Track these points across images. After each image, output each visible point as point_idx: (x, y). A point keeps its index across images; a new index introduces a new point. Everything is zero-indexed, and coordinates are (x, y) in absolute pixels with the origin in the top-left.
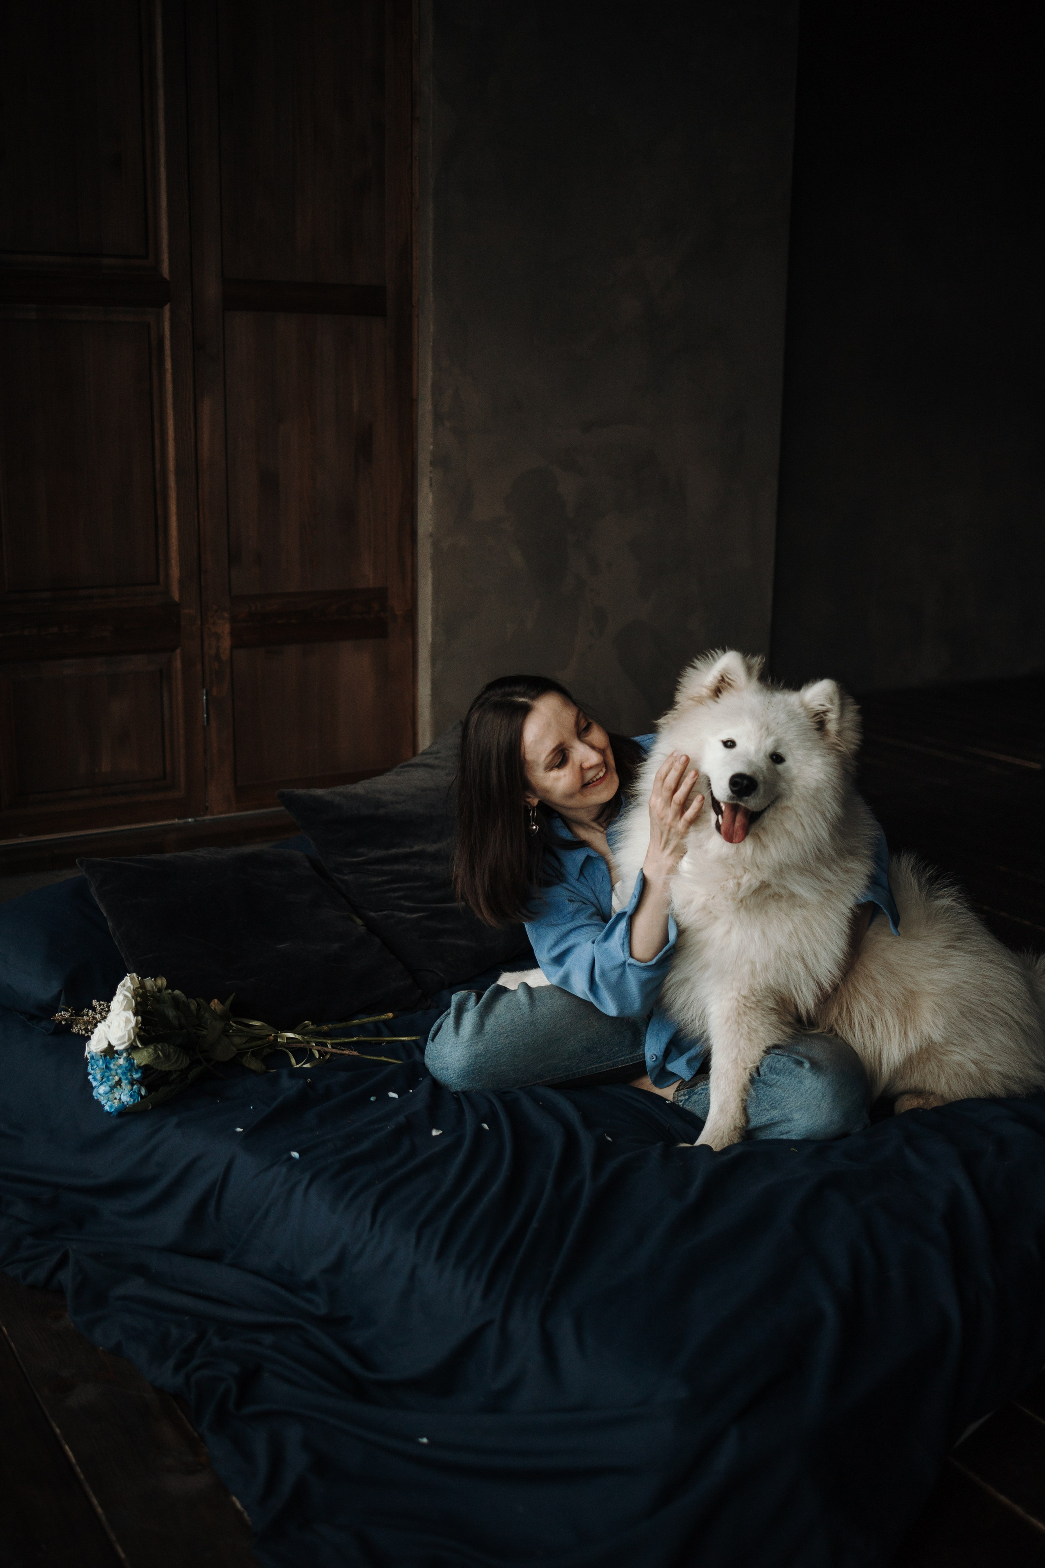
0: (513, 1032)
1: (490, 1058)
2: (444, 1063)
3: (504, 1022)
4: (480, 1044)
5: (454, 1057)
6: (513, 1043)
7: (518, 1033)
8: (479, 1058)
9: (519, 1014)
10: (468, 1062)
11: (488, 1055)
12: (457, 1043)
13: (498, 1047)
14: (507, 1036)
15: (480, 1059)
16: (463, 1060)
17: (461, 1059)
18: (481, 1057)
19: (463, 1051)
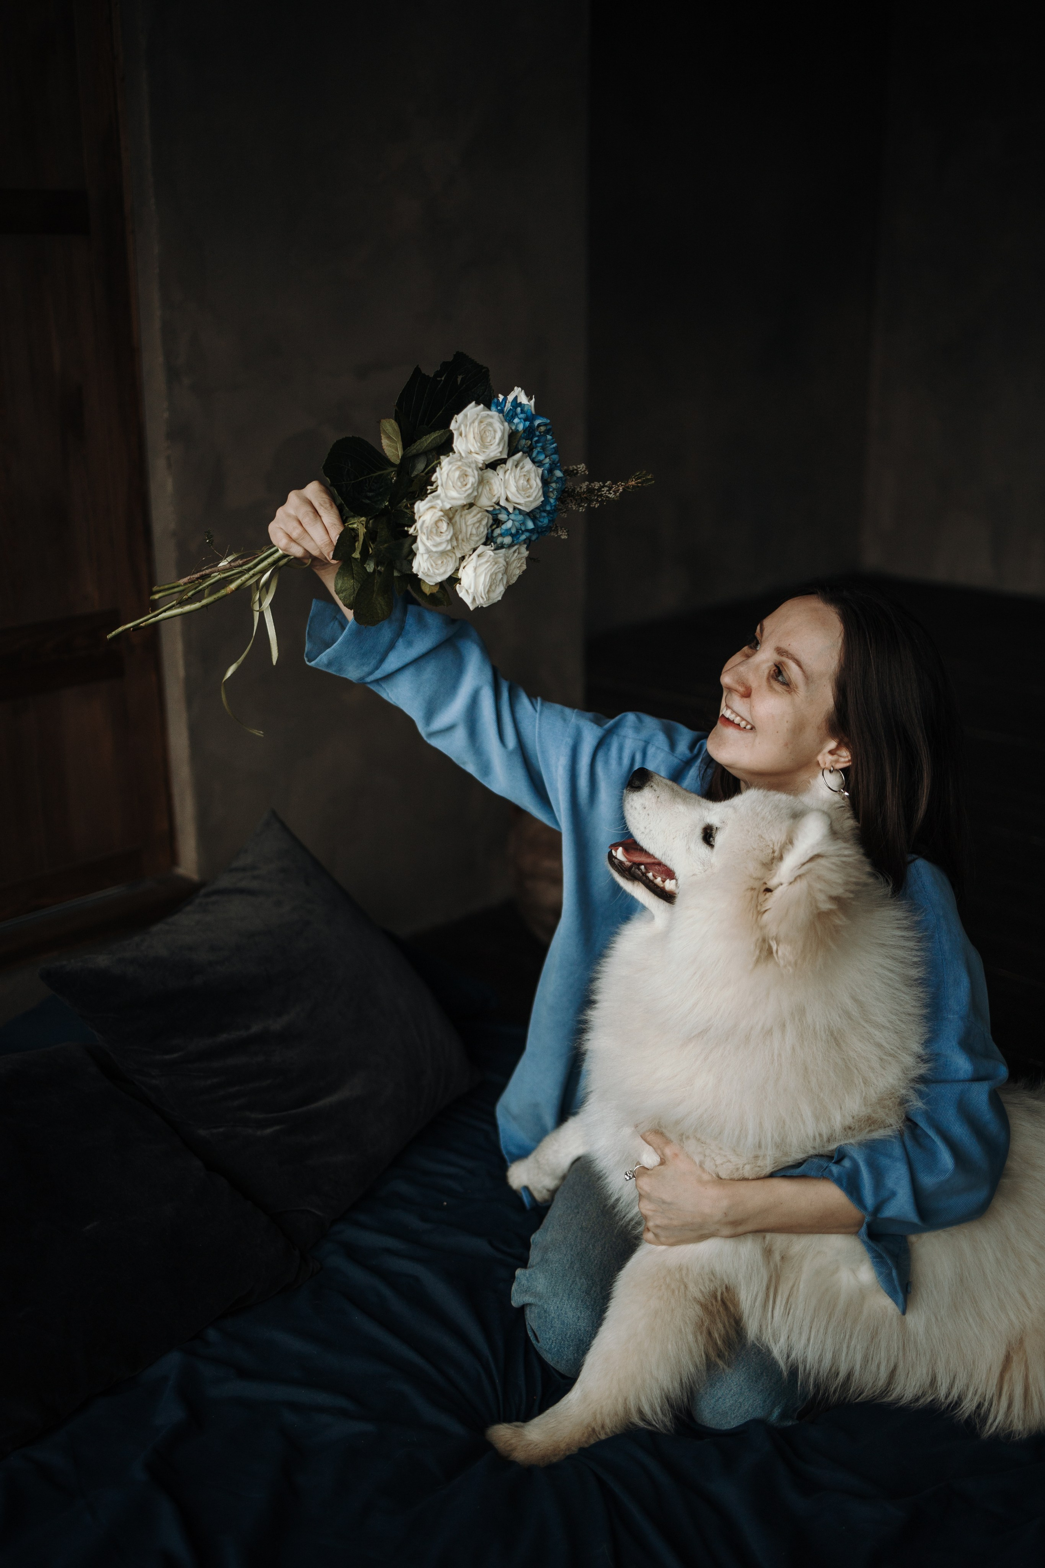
0: (594, 1237)
1: (601, 1280)
2: (572, 1340)
3: (576, 1237)
4: (577, 1279)
5: (571, 1323)
6: (607, 1246)
7: (600, 1234)
8: (592, 1292)
9: (582, 1218)
10: (587, 1308)
11: (597, 1280)
12: (558, 1307)
13: (597, 1264)
14: (592, 1246)
15: (595, 1291)
16: (581, 1313)
17: (579, 1314)
18: (594, 1289)
19: (571, 1306)
